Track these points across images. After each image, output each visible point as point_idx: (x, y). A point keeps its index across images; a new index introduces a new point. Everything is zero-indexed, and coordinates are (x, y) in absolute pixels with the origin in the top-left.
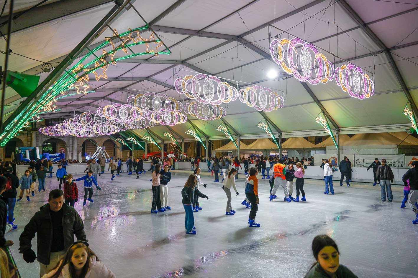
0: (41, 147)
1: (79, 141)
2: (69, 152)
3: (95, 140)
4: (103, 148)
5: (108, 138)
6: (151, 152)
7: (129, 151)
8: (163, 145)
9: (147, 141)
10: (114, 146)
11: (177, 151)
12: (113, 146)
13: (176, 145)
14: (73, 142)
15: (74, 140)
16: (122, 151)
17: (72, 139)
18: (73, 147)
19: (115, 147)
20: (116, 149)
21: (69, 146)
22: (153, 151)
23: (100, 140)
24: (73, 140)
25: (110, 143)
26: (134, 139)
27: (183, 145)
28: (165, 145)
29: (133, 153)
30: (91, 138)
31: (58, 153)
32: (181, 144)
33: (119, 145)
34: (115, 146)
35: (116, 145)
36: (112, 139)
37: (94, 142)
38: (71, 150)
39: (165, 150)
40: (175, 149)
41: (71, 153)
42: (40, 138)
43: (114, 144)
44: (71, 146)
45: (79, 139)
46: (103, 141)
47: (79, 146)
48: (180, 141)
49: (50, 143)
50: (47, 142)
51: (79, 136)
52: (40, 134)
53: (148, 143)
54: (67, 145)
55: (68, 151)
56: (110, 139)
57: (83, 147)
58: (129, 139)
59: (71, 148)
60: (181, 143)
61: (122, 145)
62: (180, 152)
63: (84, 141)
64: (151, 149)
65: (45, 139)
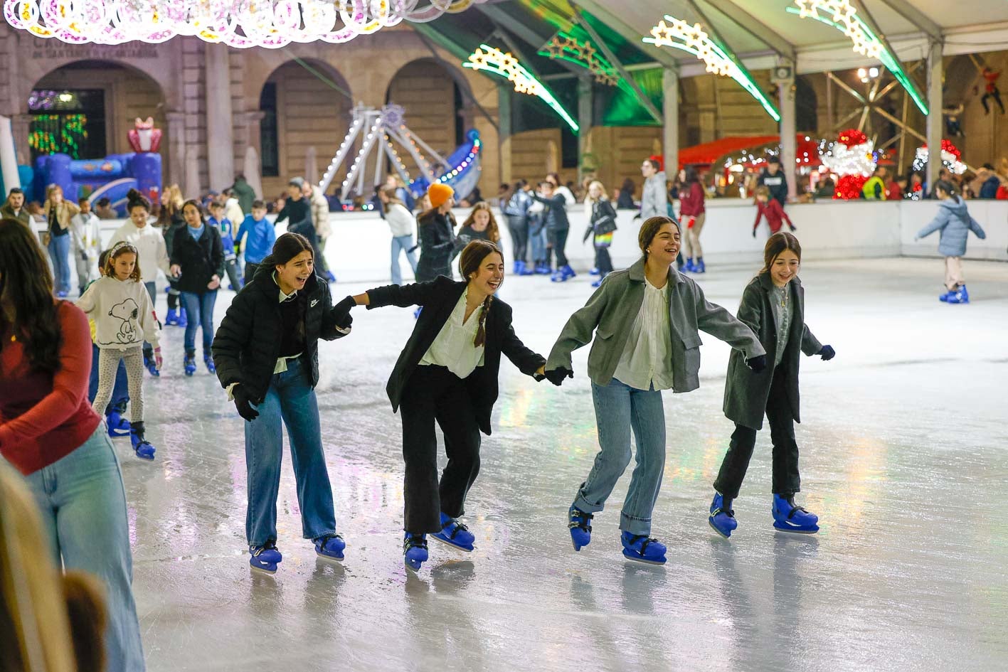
0: (20, 119)
1: (239, 75)
2: (181, 148)
3: (334, 63)
4: (391, 117)
5: (416, 52)
6: (706, 138)
7: (555, 133)
8: (791, 80)
9: (682, 60)
10: (458, 103)
11: (892, 130)
12: (450, 105)
13: (882, 86)
14: (202, 81)
15: (209, 66)
16: (512, 132)
17: (196, 65)
18: (203, 113)
19: (462, 113)
20: (472, 122)
21: (184, 112)
22: (716, 133)
23: (368, 63)
24: (202, 69)
25: (428, 82)
26: (586, 52)
27: (936, 77)
28: (806, 88)
29: (586, 147)
30: (313, 55)
31: (115, 153)
32: (918, 73)
33: (488, 98)
34: (466, 101)
35: (470, 96)
36: (443, 55)
37: (332, 74)
38: (194, 136)
39: (806, 119)
40: (873, 114)
41: (194, 152)
42: (13, 61)
43: (458, 93)
44: (193, 106)
45: (239, 60)
46: (389, 71)
47: (241, 105)
48: (915, 49)
49: (71, 91)
50: (50, 84)
51: (237, 43)
52: (12, 39)
53: (687, 71)
54: (169, 101)
55: (177, 143)
56: (427, 54)
57: (262, 114)
58: (556, 49)
59: (193, 121)
60: (924, 61)
61: (506, 98)
62: (907, 135)
63: (269, 72)
64: (706, 123)
65: (39, 69)
